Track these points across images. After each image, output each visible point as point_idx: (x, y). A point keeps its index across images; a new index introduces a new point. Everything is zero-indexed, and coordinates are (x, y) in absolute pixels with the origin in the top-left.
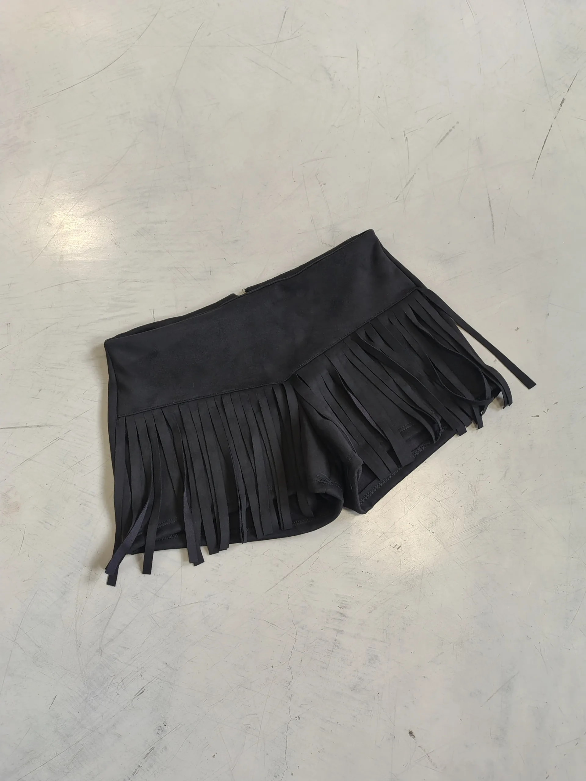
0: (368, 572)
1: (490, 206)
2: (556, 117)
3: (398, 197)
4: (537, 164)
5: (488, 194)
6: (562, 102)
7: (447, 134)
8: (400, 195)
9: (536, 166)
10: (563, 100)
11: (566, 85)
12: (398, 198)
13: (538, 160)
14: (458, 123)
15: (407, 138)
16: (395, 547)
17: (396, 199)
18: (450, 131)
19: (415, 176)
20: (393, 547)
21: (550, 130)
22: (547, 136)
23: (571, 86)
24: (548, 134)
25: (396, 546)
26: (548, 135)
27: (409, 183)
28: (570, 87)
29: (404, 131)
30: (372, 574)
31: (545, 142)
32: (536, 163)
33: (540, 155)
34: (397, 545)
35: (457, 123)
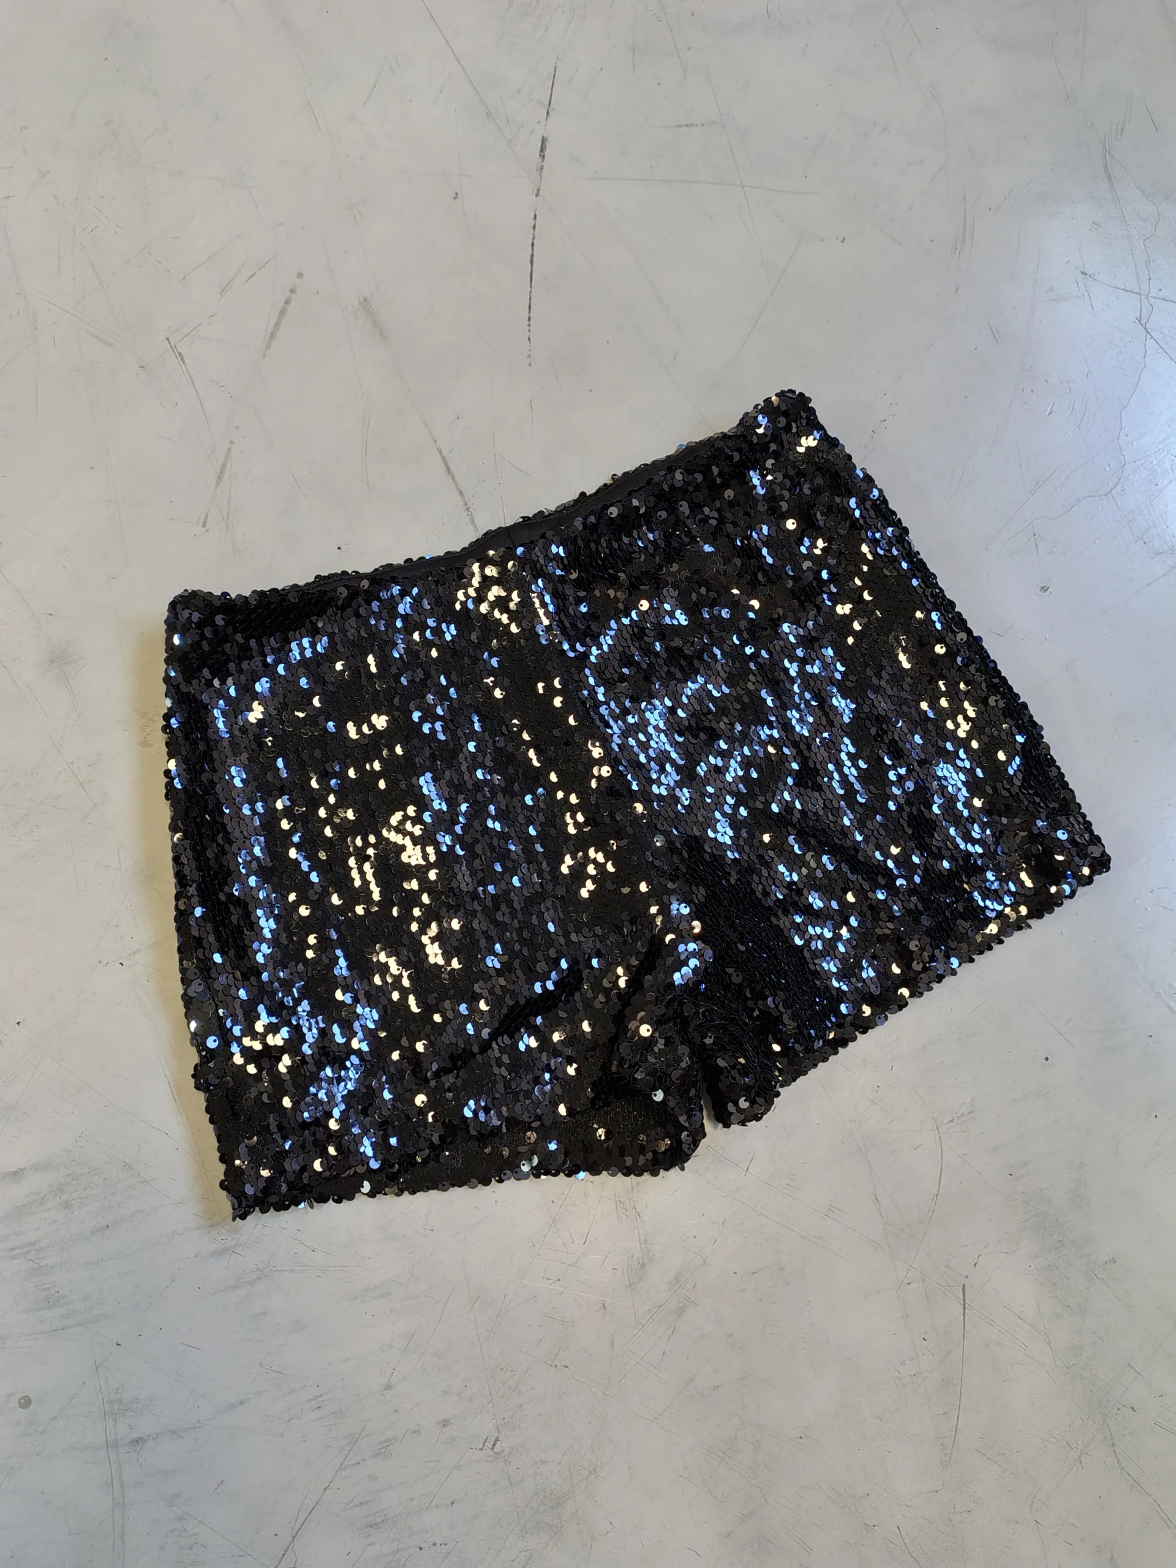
0: (435, 1544)
1: (448, 469)
2: (538, 190)
3: (206, 516)
4: (529, 325)
5: (435, 441)
6: (543, 149)
7: (282, 313)
8: (209, 510)
9: (530, 331)
10: (544, 141)
11: (539, 102)
12: (209, 520)
13: (530, 312)
14: (300, 275)
15: (180, 354)
16: (485, 1447)
17: (204, 526)
18: (287, 302)
19: (232, 448)
20: (480, 1450)
21: (534, 227)
22: (533, 245)
23: (550, 102)
24: (534, 239)
25: (486, 1443)
26: (535, 241)
27: (222, 472)
28: (549, 106)
29: (168, 339)
30: (446, 1544)
31: (532, 263)
32: (528, 323)
33: (530, 300)
34: (487, 1438)
35: (298, 277)
